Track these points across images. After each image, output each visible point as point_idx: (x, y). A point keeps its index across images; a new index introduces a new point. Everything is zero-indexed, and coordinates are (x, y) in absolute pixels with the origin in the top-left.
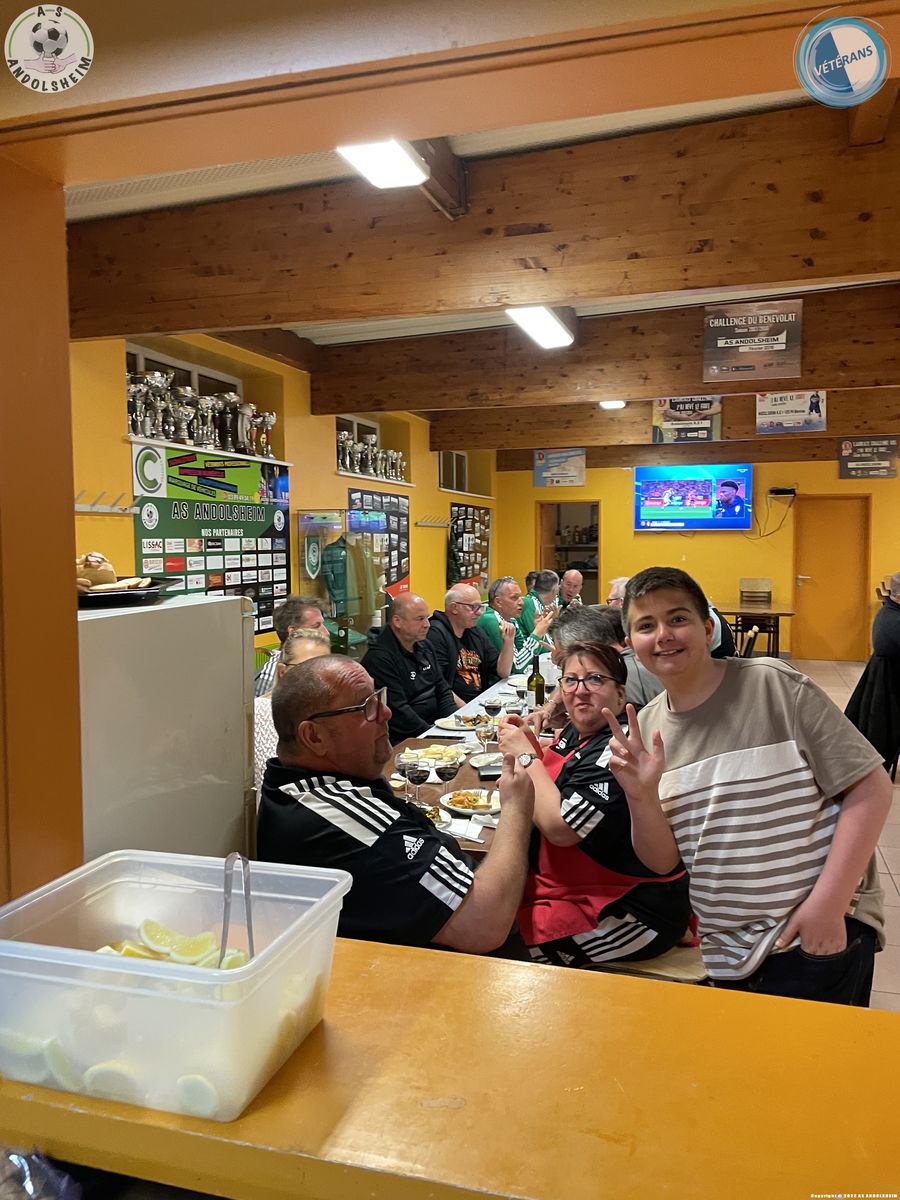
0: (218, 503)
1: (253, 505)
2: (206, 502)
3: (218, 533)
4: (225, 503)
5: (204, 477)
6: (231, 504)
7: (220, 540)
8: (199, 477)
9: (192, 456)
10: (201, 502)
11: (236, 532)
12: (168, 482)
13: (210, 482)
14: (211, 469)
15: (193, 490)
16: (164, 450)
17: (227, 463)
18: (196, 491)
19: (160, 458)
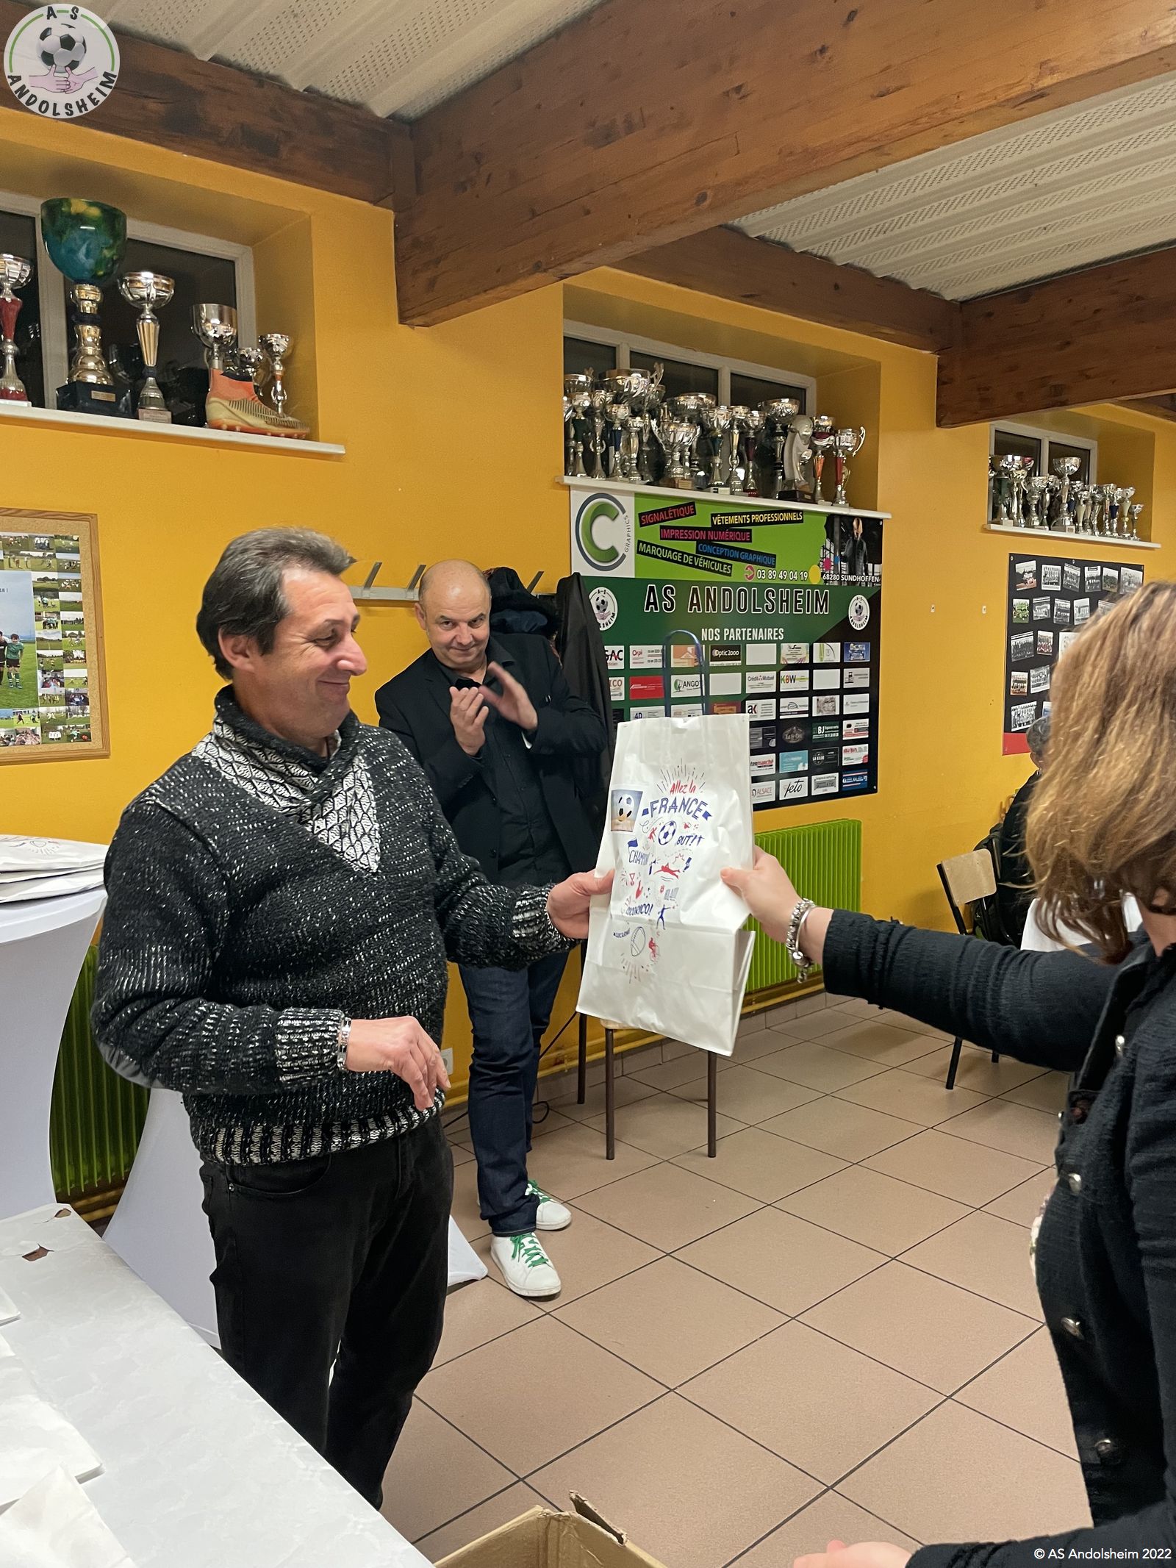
0: (735, 585)
1: (805, 587)
2: (711, 584)
3: (733, 635)
4: (749, 585)
5: (709, 542)
6: (762, 586)
7: (737, 648)
8: (699, 542)
9: (689, 507)
10: (702, 584)
11: (771, 633)
12: (639, 552)
13: (722, 550)
14: (724, 528)
15: (687, 564)
16: (633, 499)
17: (756, 518)
18: (693, 566)
19: (624, 511)
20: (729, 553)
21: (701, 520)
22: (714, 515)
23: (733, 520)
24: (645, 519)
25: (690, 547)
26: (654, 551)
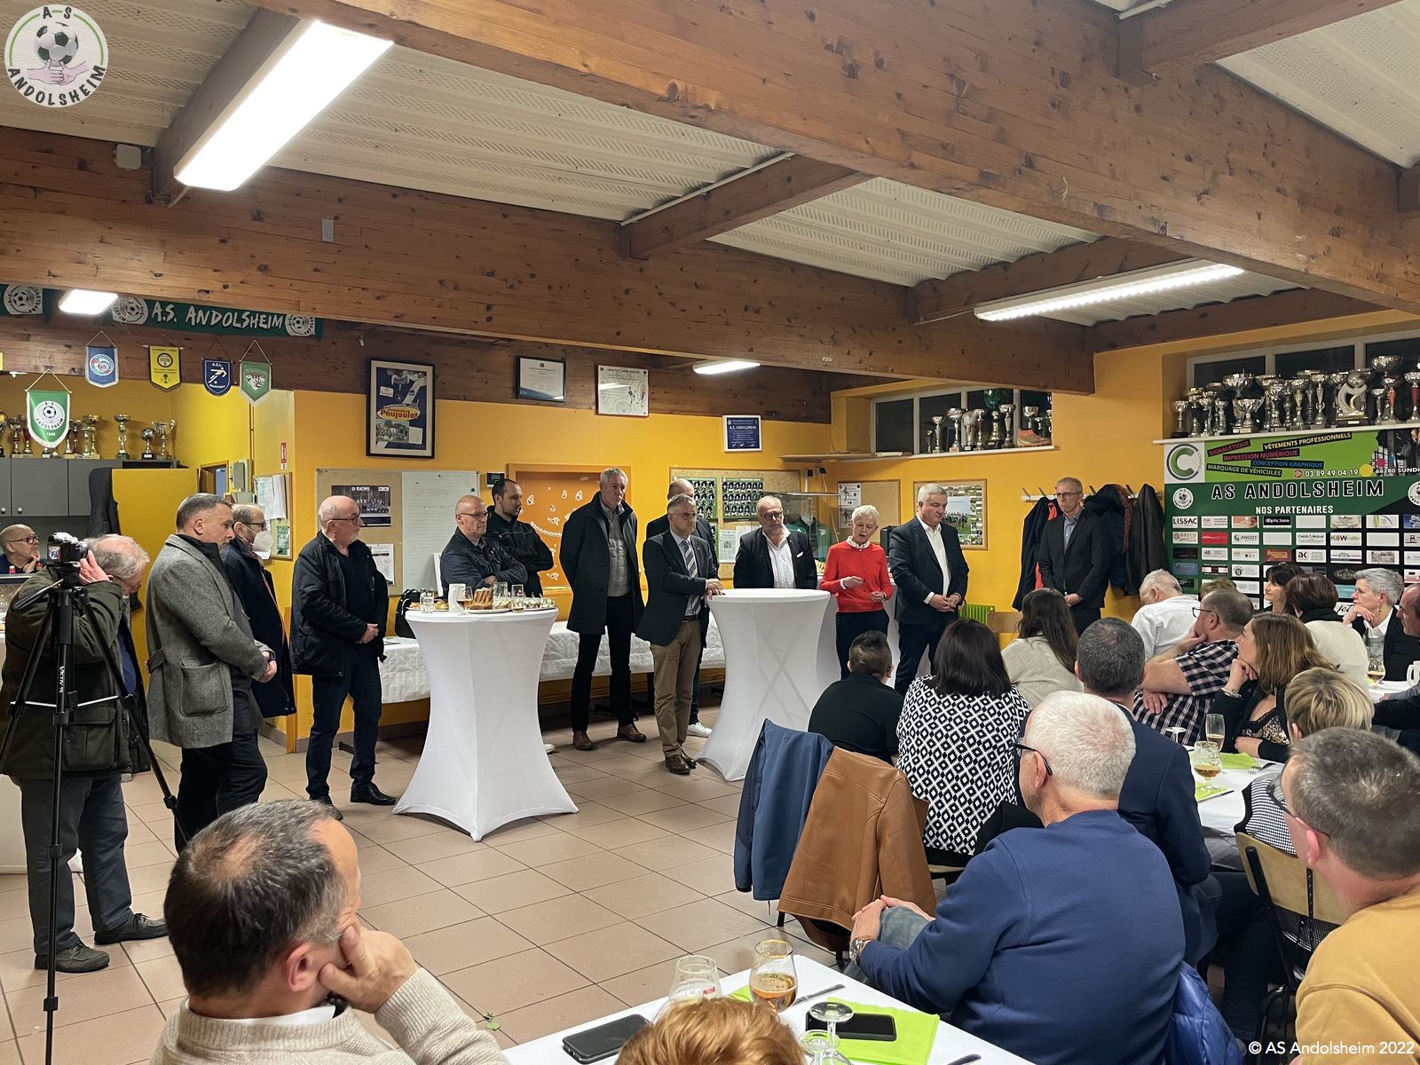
0: (1285, 482)
1: (1355, 479)
3: (1284, 510)
4: (1298, 482)
5: (1261, 459)
6: (1309, 482)
7: (1290, 518)
8: (1253, 460)
9: (1246, 442)
10: (1256, 483)
11: (1320, 509)
12: (1207, 469)
13: (1273, 463)
14: (1274, 450)
15: (1244, 473)
16: (1204, 444)
17: (1304, 441)
18: (1249, 473)
19: (1197, 450)
20: (1279, 464)
21: (1256, 447)
22: (1267, 444)
23: (1284, 445)
24: (1210, 453)
25: (1248, 463)
26: (1218, 467)
